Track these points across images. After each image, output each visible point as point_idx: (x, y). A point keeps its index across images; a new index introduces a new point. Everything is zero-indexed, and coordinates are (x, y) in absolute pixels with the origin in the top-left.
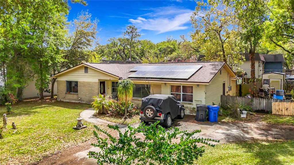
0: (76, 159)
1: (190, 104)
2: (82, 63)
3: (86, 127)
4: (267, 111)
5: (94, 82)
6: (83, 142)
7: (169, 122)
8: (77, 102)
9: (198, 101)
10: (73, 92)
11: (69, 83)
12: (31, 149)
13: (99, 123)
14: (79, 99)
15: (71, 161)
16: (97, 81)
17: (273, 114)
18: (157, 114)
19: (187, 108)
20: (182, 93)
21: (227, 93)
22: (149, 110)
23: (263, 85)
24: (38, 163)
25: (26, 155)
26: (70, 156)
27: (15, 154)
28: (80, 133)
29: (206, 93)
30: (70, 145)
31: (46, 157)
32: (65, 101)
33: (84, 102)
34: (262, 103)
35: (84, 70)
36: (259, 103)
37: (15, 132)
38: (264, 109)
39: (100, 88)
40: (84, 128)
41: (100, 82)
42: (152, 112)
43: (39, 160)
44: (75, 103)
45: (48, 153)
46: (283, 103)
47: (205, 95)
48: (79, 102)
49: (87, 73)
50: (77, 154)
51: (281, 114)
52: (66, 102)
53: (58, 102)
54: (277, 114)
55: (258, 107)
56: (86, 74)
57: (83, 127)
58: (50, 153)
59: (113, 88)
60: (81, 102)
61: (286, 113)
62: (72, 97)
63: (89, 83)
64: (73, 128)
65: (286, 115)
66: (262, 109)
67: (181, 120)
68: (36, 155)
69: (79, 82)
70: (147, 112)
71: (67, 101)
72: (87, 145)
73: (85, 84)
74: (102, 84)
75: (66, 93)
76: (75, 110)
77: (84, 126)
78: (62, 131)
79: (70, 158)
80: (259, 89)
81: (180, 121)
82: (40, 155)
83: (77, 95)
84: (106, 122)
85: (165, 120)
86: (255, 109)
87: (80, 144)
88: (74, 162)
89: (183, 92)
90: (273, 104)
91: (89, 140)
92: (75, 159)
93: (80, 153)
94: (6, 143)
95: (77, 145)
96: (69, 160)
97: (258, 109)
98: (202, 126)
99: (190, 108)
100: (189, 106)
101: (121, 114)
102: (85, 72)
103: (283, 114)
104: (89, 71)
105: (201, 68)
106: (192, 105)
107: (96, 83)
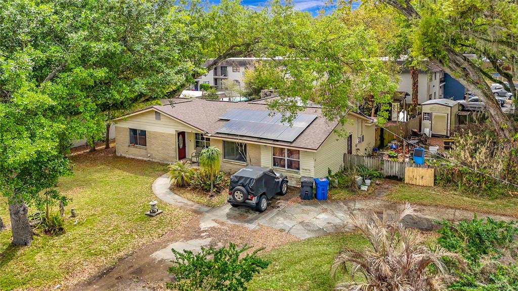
0: (154, 262)
1: (297, 173)
2: (152, 107)
3: (162, 212)
4: (400, 178)
5: (170, 134)
6: (159, 237)
7: (264, 204)
8: (145, 159)
9: (306, 170)
10: (139, 145)
11: (134, 131)
12: (103, 248)
13: (177, 204)
14: (149, 155)
15: (149, 264)
16: (174, 133)
17: (405, 182)
18: (248, 196)
19: (293, 178)
20: (286, 158)
21: (356, 146)
22: (239, 192)
23: (422, 121)
24: (115, 267)
25: (99, 256)
26: (146, 257)
27: (88, 256)
28: (154, 222)
29: (315, 160)
30: (145, 242)
31: (121, 259)
32: (127, 156)
33: (156, 161)
34: (394, 167)
35: (154, 116)
36: (391, 167)
37: (77, 222)
38: (397, 175)
39: (178, 142)
40: (159, 214)
41: (178, 133)
42: (242, 195)
43: (114, 264)
44: (142, 161)
45: (122, 254)
46: (418, 169)
47: (314, 163)
48: (149, 159)
49: (160, 119)
50: (154, 255)
51: (414, 184)
52: (129, 158)
53: (118, 157)
54: (410, 183)
55: (389, 172)
56: (158, 122)
57: (158, 212)
58: (125, 253)
59: (196, 141)
60: (151, 160)
61: (421, 183)
62: (136, 152)
63: (162, 135)
64: (146, 214)
65: (420, 185)
66: (394, 175)
67: (281, 197)
68: (111, 257)
69: (148, 131)
70: (236, 194)
71: (131, 156)
72: (164, 242)
73: (156, 135)
74: (181, 135)
75: (129, 146)
76: (145, 177)
77: (160, 211)
78: (133, 219)
79: (147, 260)
80: (412, 131)
81: (279, 199)
82: (114, 256)
83: (146, 149)
84: (186, 201)
85: (258, 204)
86: (386, 174)
87: (156, 240)
88: (152, 265)
89: (289, 157)
90: (407, 169)
91: (166, 233)
92: (152, 261)
93: (158, 252)
94: (73, 240)
95: (153, 242)
96: (147, 263)
97: (389, 175)
98: (305, 209)
99: (297, 178)
100: (295, 175)
101: (205, 190)
102: (156, 119)
103: (418, 184)
104: (161, 117)
105: (317, 118)
106: (299, 174)
107: (173, 135)
